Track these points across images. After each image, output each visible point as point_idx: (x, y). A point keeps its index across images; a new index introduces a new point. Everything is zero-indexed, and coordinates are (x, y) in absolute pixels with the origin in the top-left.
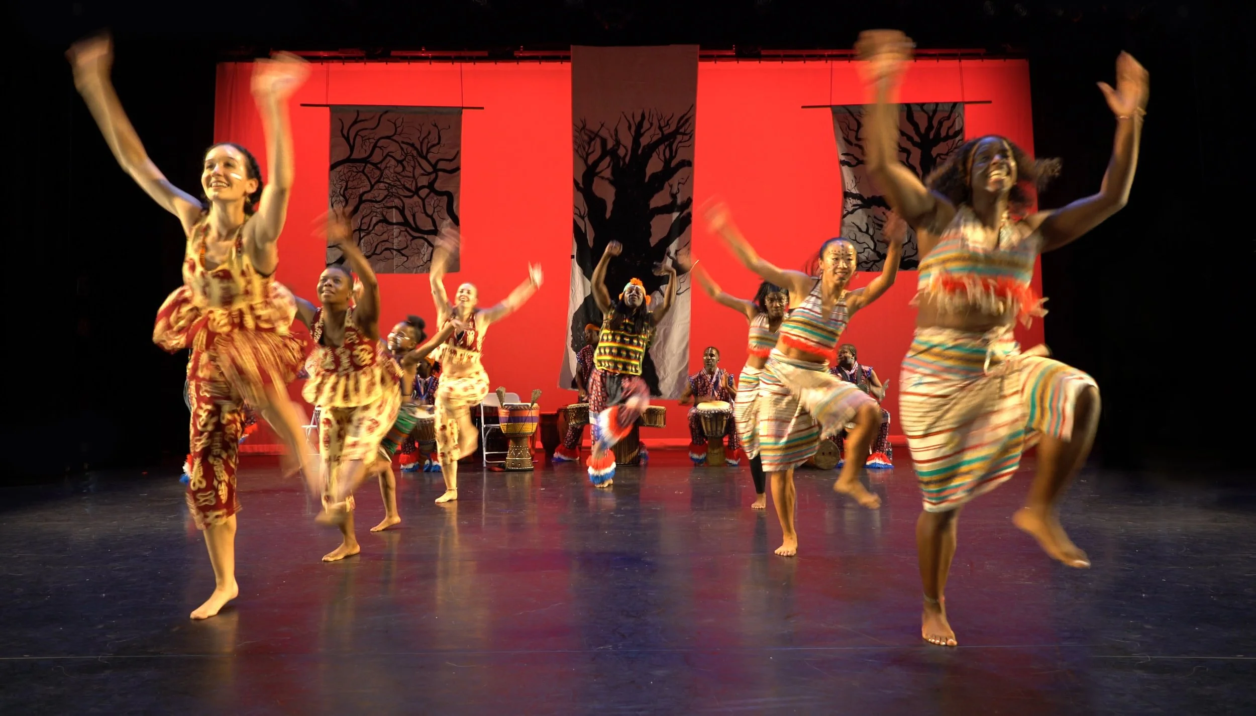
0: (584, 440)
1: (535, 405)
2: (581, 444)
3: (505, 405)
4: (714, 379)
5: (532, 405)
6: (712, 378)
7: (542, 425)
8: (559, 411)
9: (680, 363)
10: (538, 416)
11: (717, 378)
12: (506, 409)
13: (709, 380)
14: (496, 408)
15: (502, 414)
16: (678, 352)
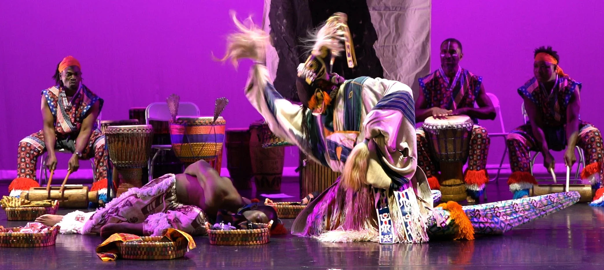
0: (284, 168)
1: (220, 119)
2: (281, 173)
3: (179, 119)
4: (454, 84)
5: (215, 119)
6: (451, 81)
7: (228, 146)
8: (252, 127)
9: (418, 61)
10: (224, 133)
11: (459, 82)
12: (180, 124)
13: (446, 85)
14: (167, 123)
15: (175, 130)
16: (416, 46)
